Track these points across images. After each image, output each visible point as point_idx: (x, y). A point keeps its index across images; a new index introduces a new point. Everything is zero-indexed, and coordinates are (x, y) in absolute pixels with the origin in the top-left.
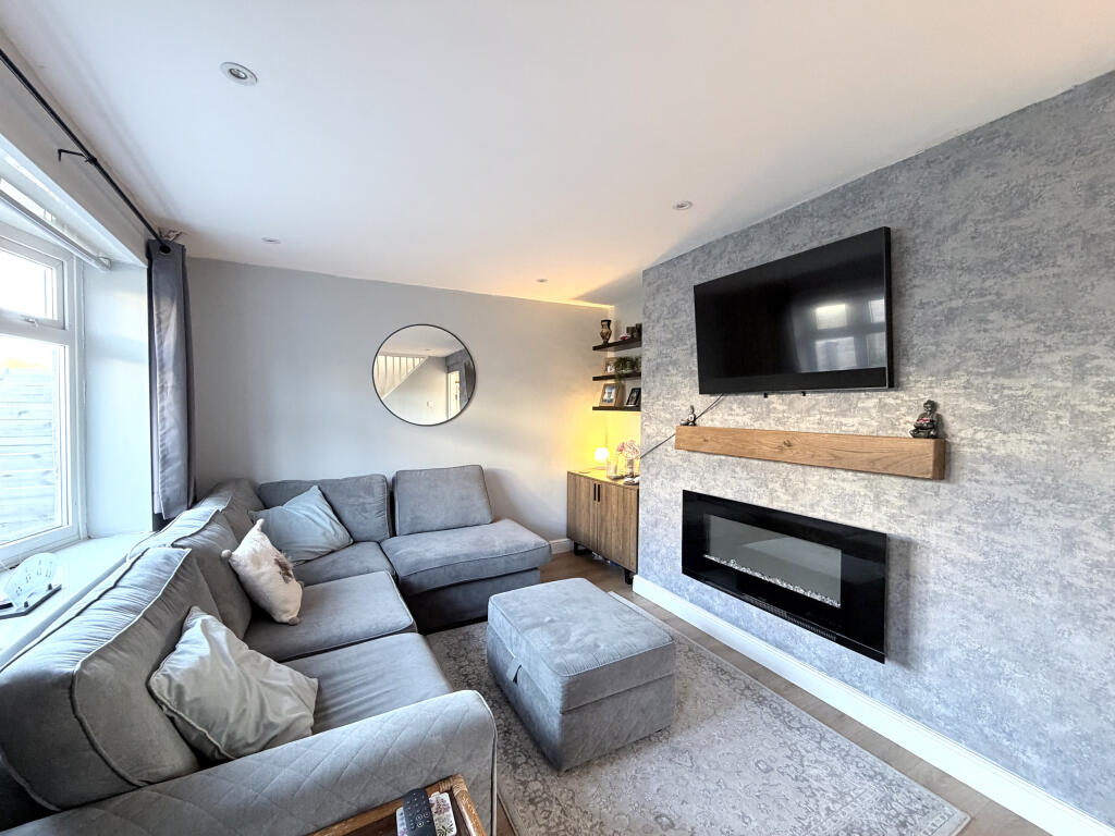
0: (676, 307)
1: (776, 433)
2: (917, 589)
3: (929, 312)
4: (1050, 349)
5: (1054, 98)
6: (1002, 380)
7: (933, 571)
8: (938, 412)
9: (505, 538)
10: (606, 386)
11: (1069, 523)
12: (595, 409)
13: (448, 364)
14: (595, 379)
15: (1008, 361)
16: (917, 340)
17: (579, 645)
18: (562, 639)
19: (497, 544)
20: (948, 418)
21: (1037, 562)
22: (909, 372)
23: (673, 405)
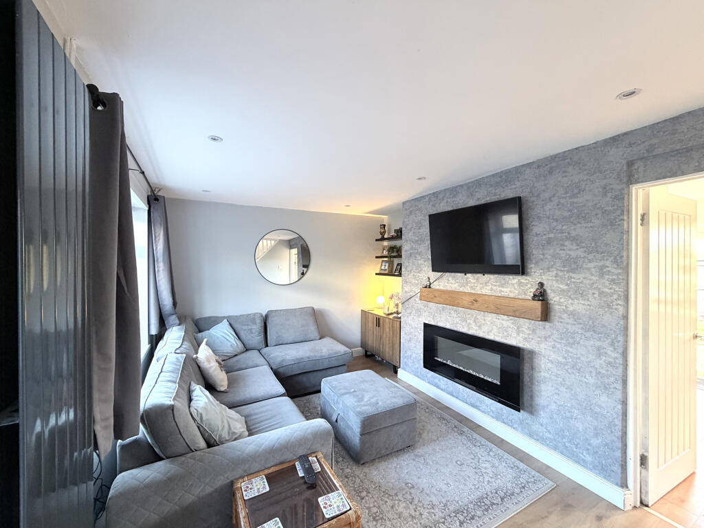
0: (420, 223)
1: (470, 294)
2: (536, 375)
3: (540, 239)
4: (590, 261)
5: (589, 145)
6: (571, 274)
7: (543, 366)
8: (545, 288)
9: (327, 348)
10: (383, 261)
11: (598, 344)
12: (376, 274)
13: (290, 244)
14: (377, 257)
15: (573, 265)
16: (534, 251)
17: (368, 402)
18: (360, 400)
19: (324, 351)
20: (549, 291)
21: (586, 362)
22: (531, 267)
23: (419, 276)
